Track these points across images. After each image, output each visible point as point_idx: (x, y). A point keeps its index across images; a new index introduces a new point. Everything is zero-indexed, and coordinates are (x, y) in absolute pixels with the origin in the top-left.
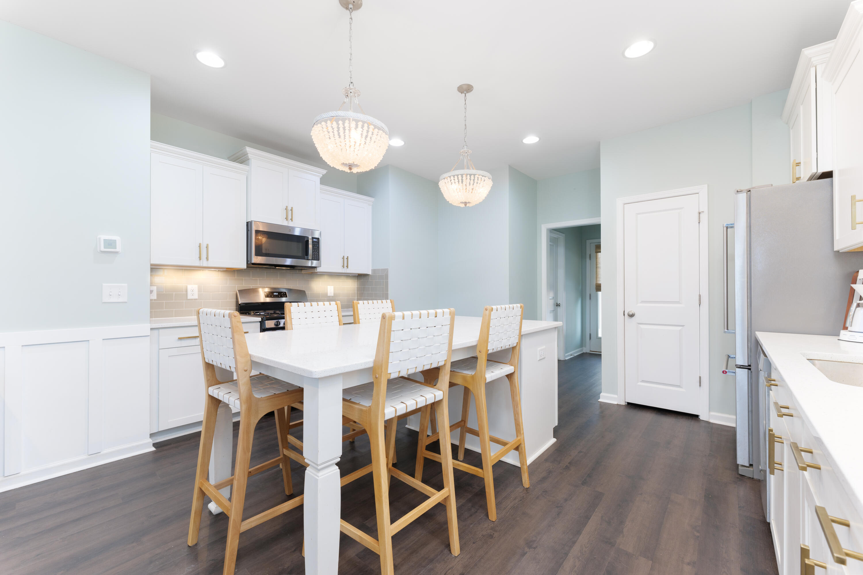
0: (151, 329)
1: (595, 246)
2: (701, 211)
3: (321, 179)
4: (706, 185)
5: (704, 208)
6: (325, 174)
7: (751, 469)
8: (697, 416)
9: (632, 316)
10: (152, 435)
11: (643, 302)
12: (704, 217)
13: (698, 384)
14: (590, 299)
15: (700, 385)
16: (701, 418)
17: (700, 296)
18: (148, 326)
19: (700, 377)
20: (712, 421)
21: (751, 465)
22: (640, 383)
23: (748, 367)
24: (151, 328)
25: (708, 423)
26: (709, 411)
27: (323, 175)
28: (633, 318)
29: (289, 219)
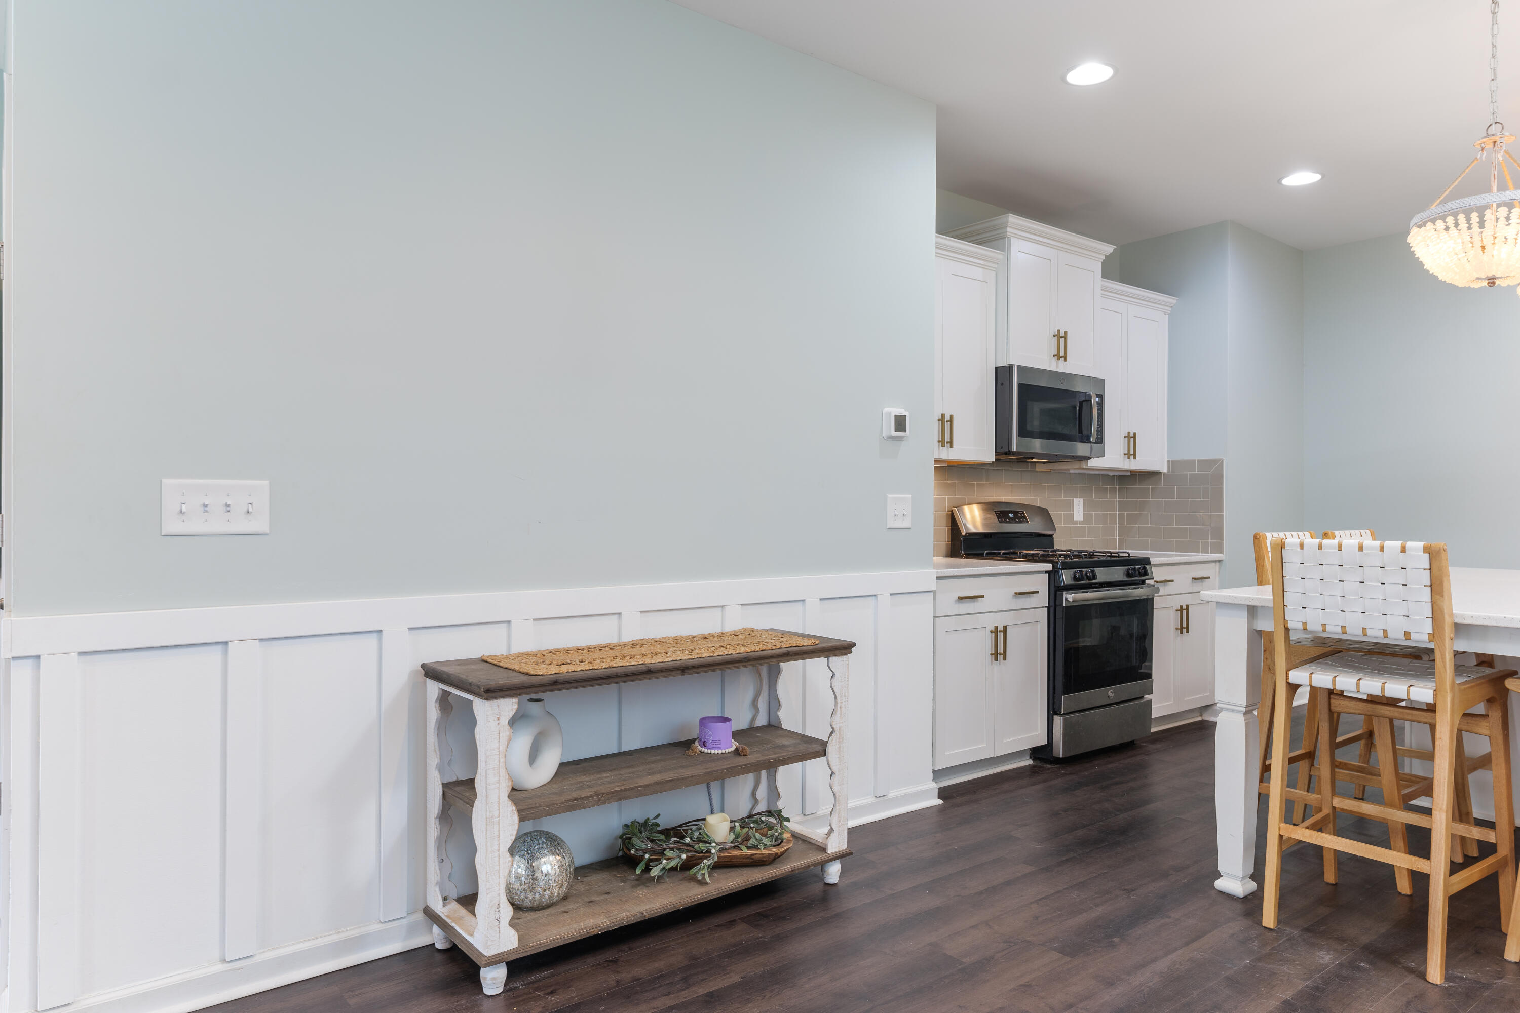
0: (938, 578)
3: (1104, 264)
6: (1111, 254)
10: (937, 774)
18: (933, 573)
24: (938, 576)
27: (1106, 256)
29: (1061, 356)
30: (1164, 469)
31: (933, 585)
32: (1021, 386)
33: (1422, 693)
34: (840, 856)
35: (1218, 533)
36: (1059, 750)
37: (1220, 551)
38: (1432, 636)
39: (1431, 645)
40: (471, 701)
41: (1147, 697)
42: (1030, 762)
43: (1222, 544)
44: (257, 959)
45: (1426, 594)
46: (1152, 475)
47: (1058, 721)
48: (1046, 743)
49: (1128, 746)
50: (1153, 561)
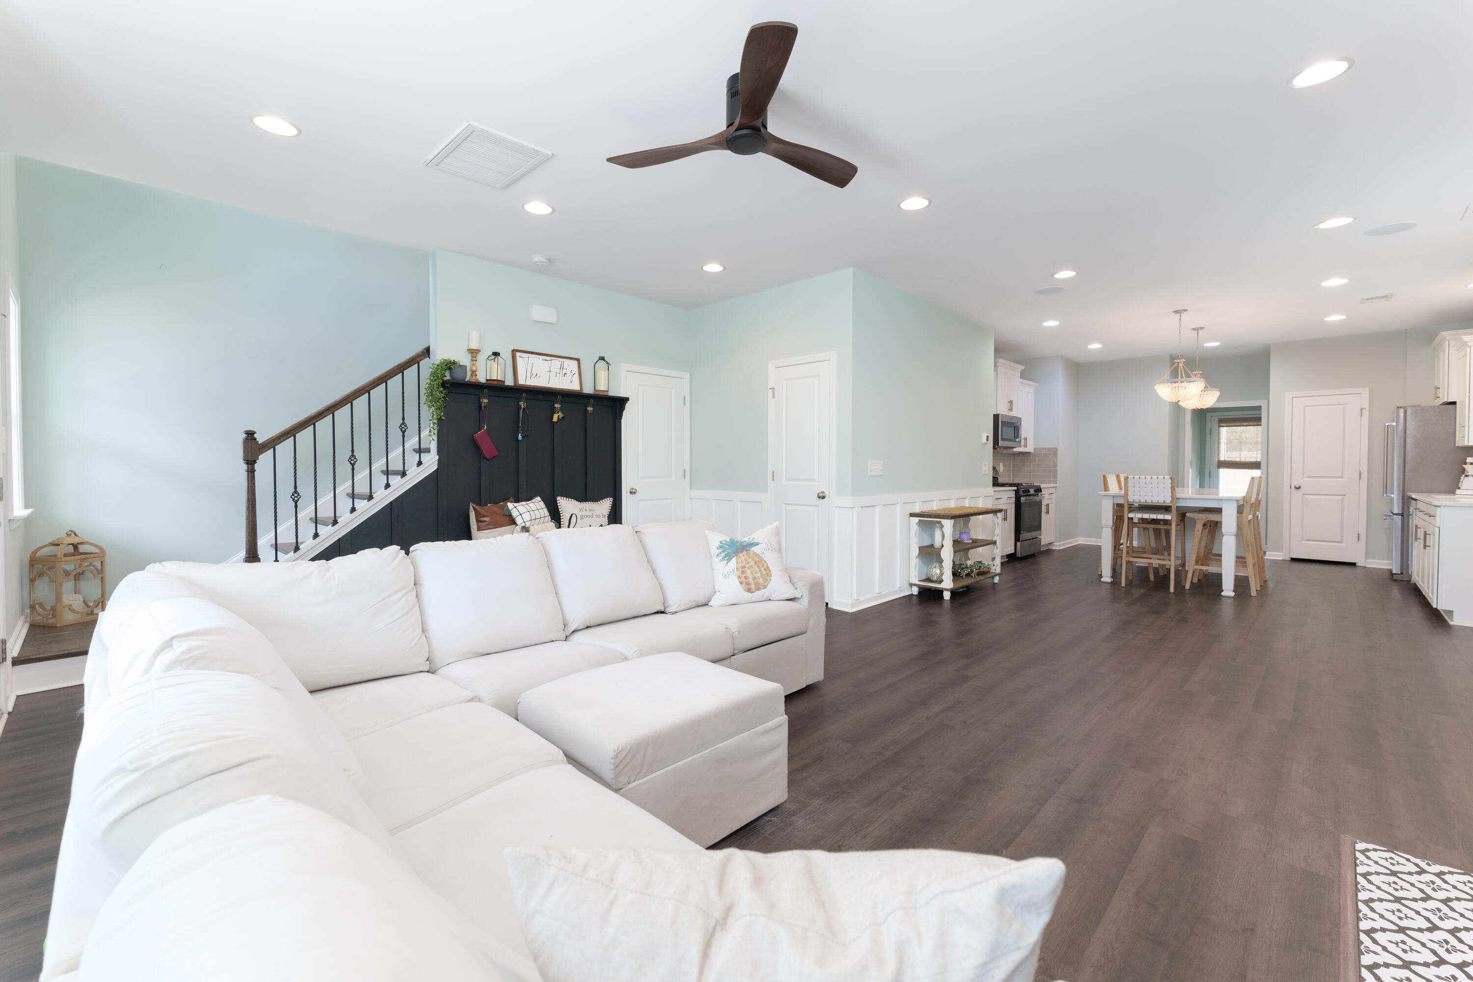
0: (994, 491)
1: (1218, 420)
2: (1363, 407)
4: (1368, 388)
5: (1366, 404)
7: (1402, 575)
8: (1353, 564)
9: (1299, 488)
11: (1308, 477)
12: (1366, 413)
13: (1357, 539)
14: (1210, 476)
15: (1358, 540)
16: (1358, 564)
17: (1360, 472)
19: (1359, 534)
20: (1367, 566)
21: (1402, 573)
22: (1304, 542)
23: (1402, 515)
24: (991, 490)
25: (1364, 567)
26: (1366, 559)
27: (1021, 370)
28: (1300, 490)
29: (1011, 410)
30: (1033, 451)
31: (992, 494)
32: (1001, 421)
33: (1168, 517)
34: (999, 574)
35: (1055, 476)
36: (1019, 555)
37: (1056, 483)
38: (1171, 502)
39: (1171, 505)
40: (941, 521)
41: (1040, 537)
42: (1007, 560)
43: (1057, 481)
44: (882, 593)
45: (1170, 490)
46: (1028, 454)
47: (1019, 544)
48: (1014, 552)
49: (1033, 556)
50: (1042, 487)
